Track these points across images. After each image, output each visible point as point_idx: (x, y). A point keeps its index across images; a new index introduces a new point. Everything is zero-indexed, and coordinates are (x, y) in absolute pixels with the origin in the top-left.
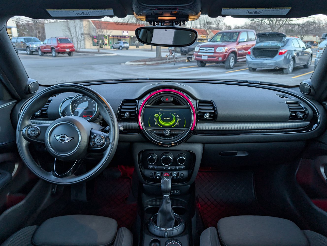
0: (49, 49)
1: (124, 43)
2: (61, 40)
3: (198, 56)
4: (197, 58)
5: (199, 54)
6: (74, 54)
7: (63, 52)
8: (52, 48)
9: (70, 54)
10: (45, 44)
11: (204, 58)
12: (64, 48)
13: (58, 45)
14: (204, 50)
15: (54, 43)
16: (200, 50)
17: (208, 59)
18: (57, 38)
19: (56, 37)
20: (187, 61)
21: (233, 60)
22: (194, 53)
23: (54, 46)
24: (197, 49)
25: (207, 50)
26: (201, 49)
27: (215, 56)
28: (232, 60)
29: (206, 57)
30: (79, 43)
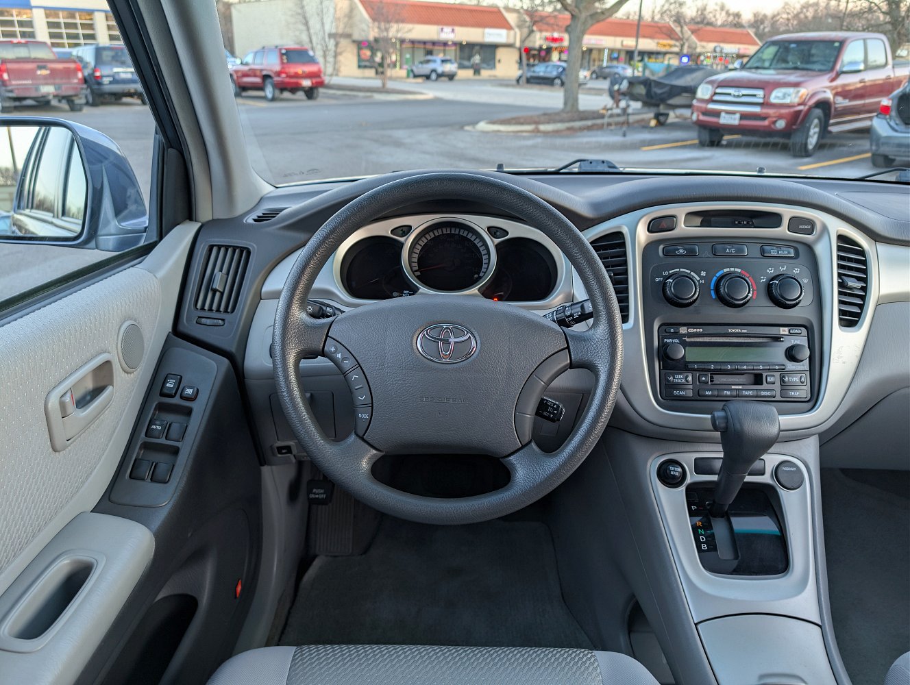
0: (258, 80)
1: (443, 61)
2: (289, 55)
3: (707, 113)
4: (702, 118)
5: (711, 106)
6: (320, 95)
7: (294, 89)
8: (266, 77)
9: (310, 93)
10: (247, 64)
11: (724, 120)
12: (296, 76)
13: (283, 68)
14: (729, 94)
15: (272, 63)
16: (715, 94)
17: (739, 125)
18: (280, 49)
19: (276, 47)
20: (653, 123)
21: (817, 130)
22: (695, 102)
23: (271, 71)
24: (704, 92)
25: (738, 96)
26: (719, 91)
27: (764, 116)
28: (815, 127)
29: (733, 116)
30: (329, 62)
